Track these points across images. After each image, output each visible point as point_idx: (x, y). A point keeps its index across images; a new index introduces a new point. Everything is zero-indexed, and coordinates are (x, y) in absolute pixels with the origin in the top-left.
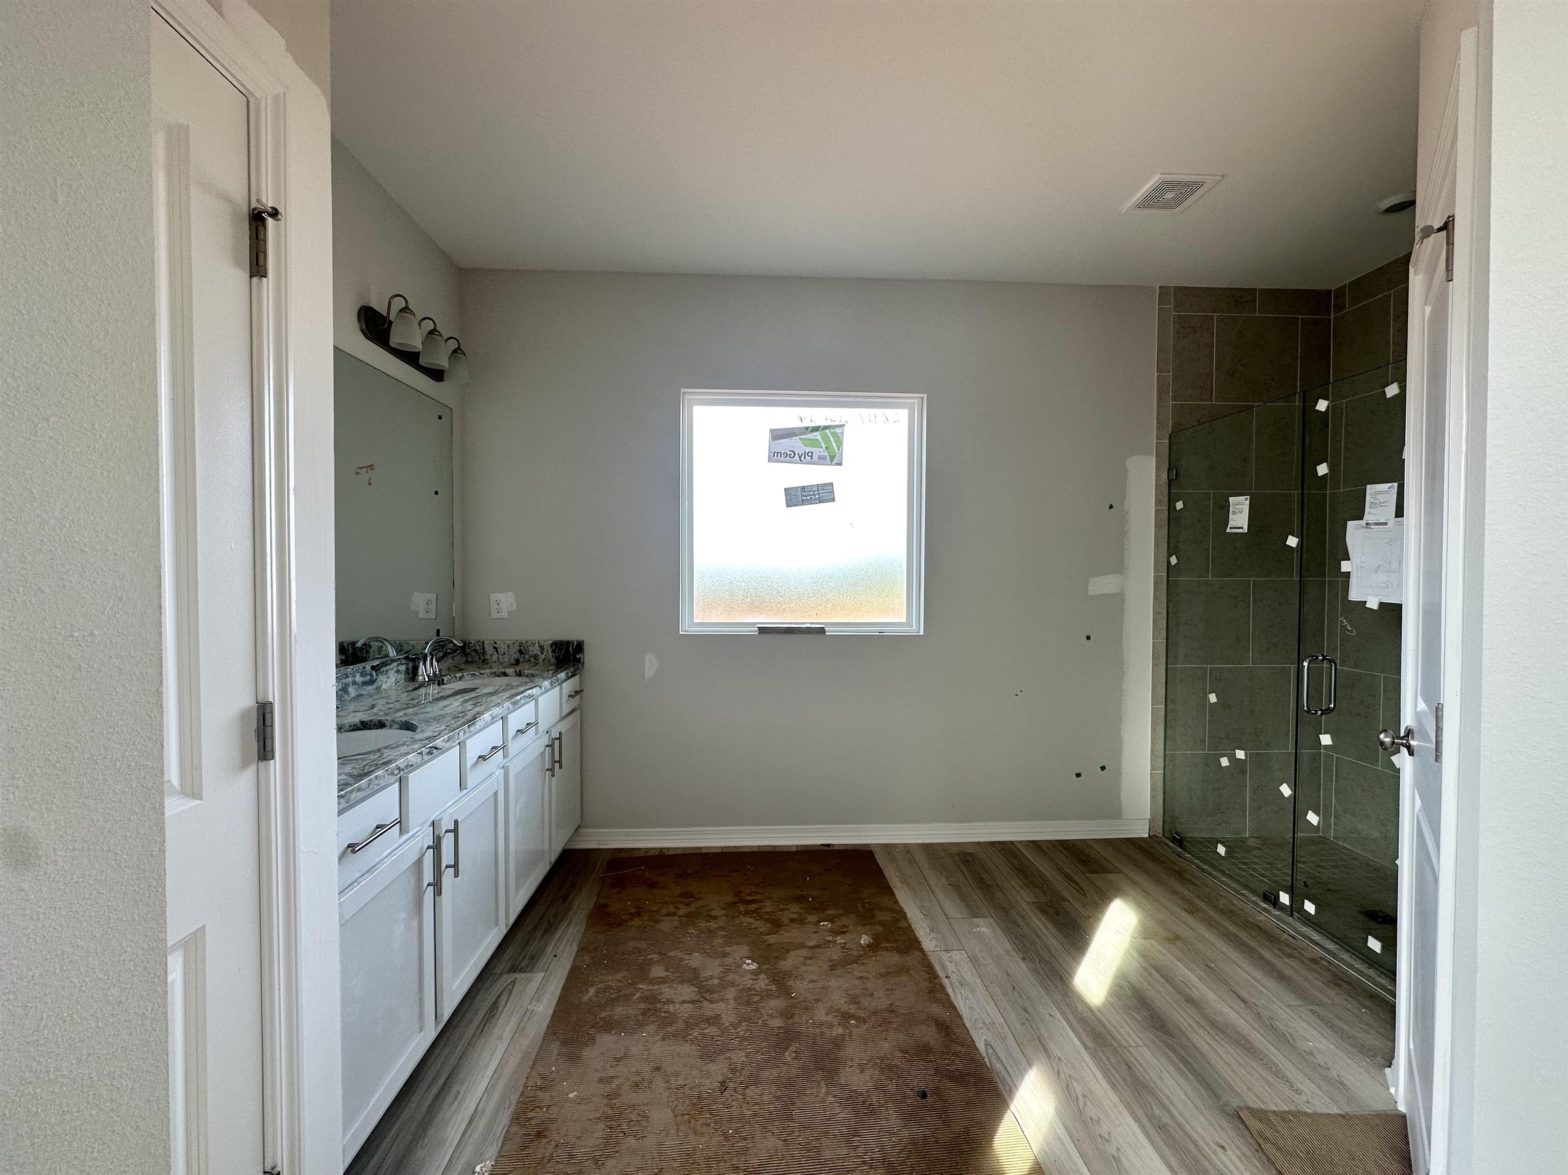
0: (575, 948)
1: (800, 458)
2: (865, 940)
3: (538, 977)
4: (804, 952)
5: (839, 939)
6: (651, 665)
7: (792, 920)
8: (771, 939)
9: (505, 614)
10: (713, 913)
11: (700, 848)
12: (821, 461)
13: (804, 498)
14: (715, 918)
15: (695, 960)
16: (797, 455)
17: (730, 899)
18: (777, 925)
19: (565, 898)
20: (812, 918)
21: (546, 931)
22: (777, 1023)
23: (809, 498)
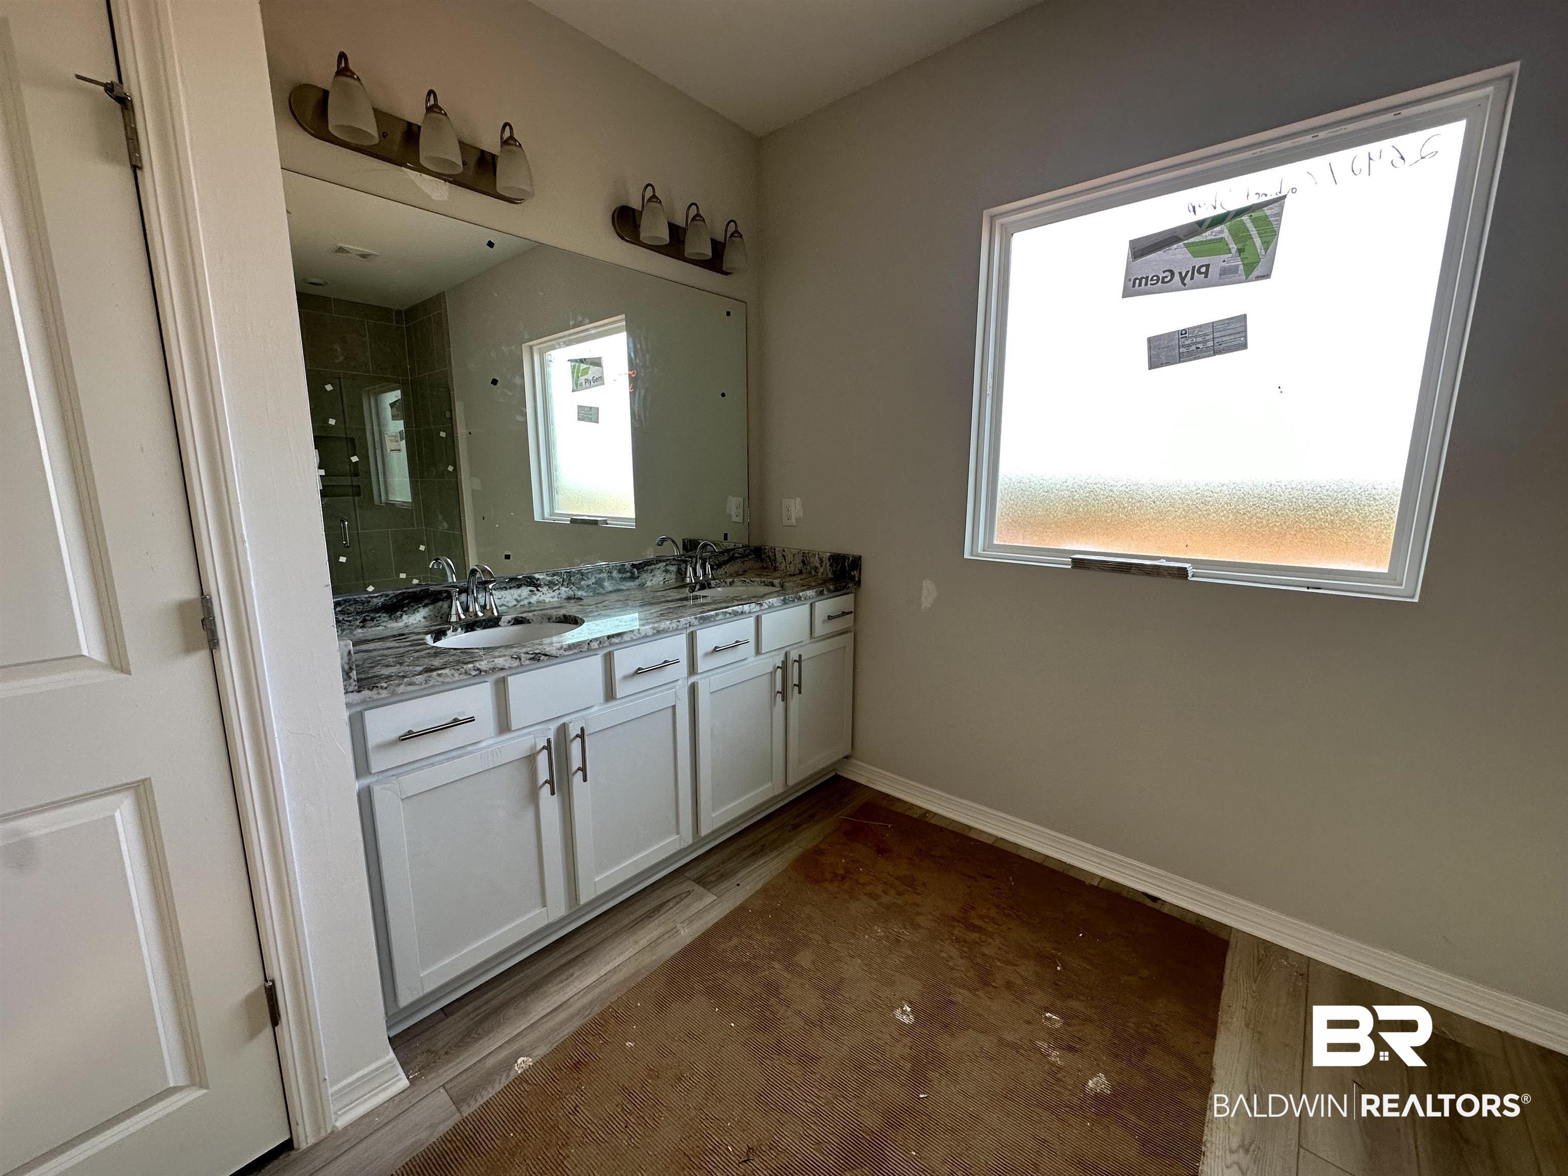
0: (759, 886)
1: (1183, 279)
2: (1097, 1083)
3: (710, 898)
4: (987, 1042)
5: (1055, 1056)
6: (929, 593)
7: (1009, 986)
8: (961, 996)
9: (793, 521)
10: (920, 920)
11: (970, 828)
12: (1227, 276)
13: (1182, 350)
14: (916, 926)
15: (852, 968)
16: (1177, 277)
17: (953, 911)
18: (985, 979)
19: (795, 827)
20: (1040, 997)
21: (754, 854)
22: (871, 1120)
23: (1193, 348)
